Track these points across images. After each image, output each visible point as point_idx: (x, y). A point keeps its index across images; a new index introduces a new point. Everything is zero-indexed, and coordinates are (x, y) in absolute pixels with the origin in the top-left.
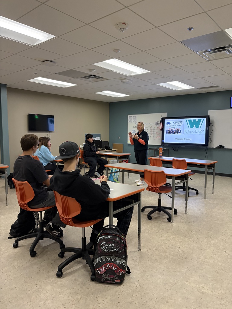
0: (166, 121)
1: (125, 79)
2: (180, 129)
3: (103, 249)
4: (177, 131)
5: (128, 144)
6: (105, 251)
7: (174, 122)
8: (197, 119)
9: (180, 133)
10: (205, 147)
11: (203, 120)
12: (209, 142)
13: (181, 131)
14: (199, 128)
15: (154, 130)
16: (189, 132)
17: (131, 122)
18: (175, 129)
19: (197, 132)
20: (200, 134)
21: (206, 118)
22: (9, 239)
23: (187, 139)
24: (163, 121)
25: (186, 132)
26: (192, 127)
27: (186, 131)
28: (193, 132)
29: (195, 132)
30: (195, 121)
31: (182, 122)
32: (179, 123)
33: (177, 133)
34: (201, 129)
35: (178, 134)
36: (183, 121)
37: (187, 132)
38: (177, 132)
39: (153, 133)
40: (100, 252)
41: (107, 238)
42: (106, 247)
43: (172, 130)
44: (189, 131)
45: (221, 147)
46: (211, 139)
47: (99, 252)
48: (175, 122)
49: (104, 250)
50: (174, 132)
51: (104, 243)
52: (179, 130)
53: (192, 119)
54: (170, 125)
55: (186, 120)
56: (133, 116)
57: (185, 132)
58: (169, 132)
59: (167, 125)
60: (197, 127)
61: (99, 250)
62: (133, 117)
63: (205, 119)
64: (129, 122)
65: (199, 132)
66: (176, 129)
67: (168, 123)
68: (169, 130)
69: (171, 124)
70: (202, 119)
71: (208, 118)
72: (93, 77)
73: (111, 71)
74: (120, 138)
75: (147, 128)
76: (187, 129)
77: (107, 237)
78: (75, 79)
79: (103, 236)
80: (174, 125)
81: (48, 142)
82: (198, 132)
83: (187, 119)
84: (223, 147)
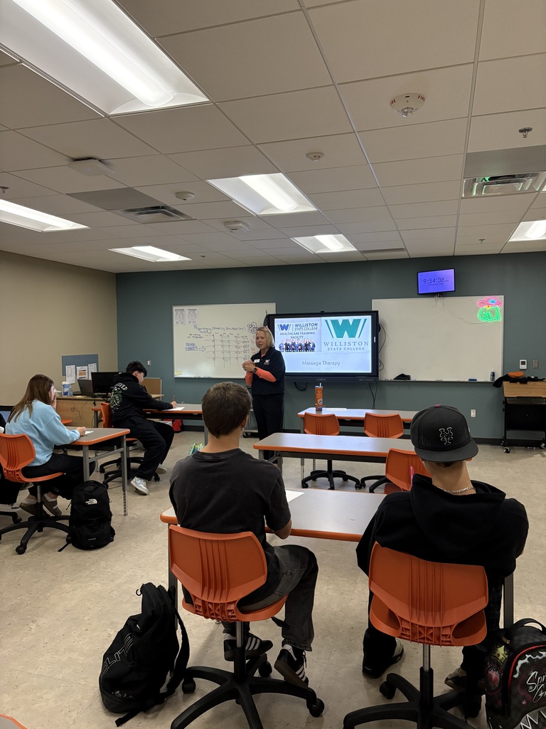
0: (278, 322)
1: (238, 222)
2: (312, 341)
3: (536, 690)
4: (306, 345)
5: (176, 378)
6: (541, 695)
7: (297, 326)
8: (351, 319)
9: (313, 349)
10: (372, 379)
11: (365, 320)
12: (380, 368)
13: (314, 346)
14: (356, 339)
15: (244, 342)
16: (334, 347)
17: (182, 323)
18: (300, 342)
19: (352, 346)
20: (358, 351)
21: (370, 316)
22: (120, 728)
23: (329, 363)
24: (269, 321)
25: (327, 347)
26: (340, 335)
27: (326, 344)
28: (343, 347)
29: (347, 347)
30: (346, 322)
31: (316, 325)
32: (309, 327)
33: (307, 350)
34: (362, 339)
35: (309, 353)
36: (319, 323)
37: (330, 346)
38: (307, 347)
39: (242, 349)
40: (528, 702)
41: (540, 658)
42: (542, 683)
43: (294, 344)
44: (334, 344)
45: (403, 378)
46: (381, 363)
47: (524, 703)
48: (300, 325)
49: (539, 693)
50: (300, 347)
51: (533, 674)
52: (310, 343)
53: (340, 319)
54: (287, 332)
55: (326, 321)
56: (186, 308)
57: (324, 348)
58: (287, 349)
59: (282, 332)
60: (352, 335)
61: (524, 698)
62: (187, 312)
63: (369, 318)
64: (177, 323)
65: (357, 346)
66: (302, 341)
67: (284, 327)
68: (286, 344)
69: (290, 330)
70: (362, 318)
71: (375, 315)
72: (162, 212)
73: (230, 200)
74: (151, 363)
75: (227, 339)
76: (330, 340)
77: (537, 657)
78: (108, 212)
79: (528, 656)
80: (297, 331)
81: (49, 389)
82: (355, 347)
83: (329, 319)
84: (408, 377)
